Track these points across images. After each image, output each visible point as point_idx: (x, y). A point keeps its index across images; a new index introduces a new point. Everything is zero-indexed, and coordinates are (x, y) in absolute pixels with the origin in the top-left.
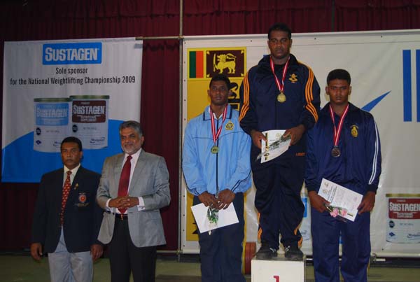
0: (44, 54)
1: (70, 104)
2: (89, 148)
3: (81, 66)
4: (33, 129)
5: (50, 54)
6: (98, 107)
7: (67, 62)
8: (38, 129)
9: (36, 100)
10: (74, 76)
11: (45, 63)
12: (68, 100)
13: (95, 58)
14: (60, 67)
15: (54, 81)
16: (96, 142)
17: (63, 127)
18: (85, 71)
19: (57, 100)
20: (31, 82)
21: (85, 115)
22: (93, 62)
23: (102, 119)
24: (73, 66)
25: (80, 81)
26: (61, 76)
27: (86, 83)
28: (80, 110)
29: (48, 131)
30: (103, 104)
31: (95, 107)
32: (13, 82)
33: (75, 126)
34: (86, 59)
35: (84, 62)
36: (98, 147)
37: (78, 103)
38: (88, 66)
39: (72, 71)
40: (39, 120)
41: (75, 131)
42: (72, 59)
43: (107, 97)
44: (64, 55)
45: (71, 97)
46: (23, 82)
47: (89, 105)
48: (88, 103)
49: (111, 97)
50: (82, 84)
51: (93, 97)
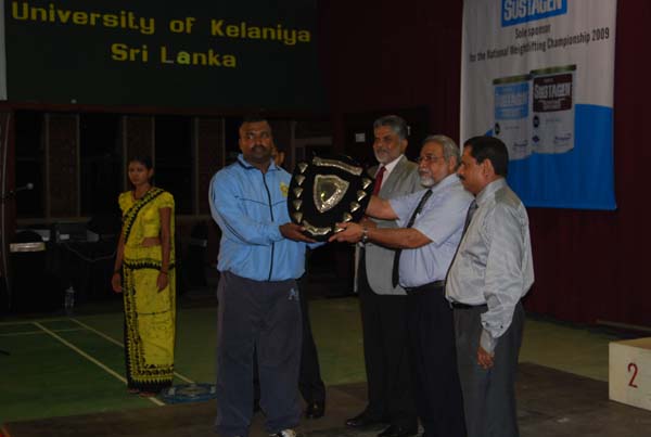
0: (504, 10)
1: (531, 83)
2: (551, 152)
3: (543, 22)
4: (492, 126)
5: (509, 9)
6: (563, 85)
7: (528, 19)
8: (497, 125)
9: (496, 82)
10: (535, 38)
11: (505, 24)
12: (528, 78)
13: (560, 7)
14: (521, 26)
15: (514, 50)
16: (561, 143)
17: (523, 120)
18: (546, 29)
19: (516, 79)
20: (491, 55)
21: (548, 99)
22: (557, 12)
23: (567, 103)
24: (534, 24)
25: (542, 46)
26: (520, 42)
27: (549, 47)
28: (542, 92)
29: (507, 128)
30: (568, 79)
31: (559, 86)
32: (472, 58)
33: (536, 118)
34: (550, 9)
35: (547, 15)
36: (563, 149)
37: (540, 82)
38: (551, 20)
39: (533, 32)
40: (498, 113)
41: (536, 126)
42: (533, 13)
43: (573, 68)
44: (525, 8)
45: (532, 72)
46: (482, 56)
47: (552, 83)
48: (552, 80)
49: (578, 67)
50: (544, 50)
51: (557, 69)
